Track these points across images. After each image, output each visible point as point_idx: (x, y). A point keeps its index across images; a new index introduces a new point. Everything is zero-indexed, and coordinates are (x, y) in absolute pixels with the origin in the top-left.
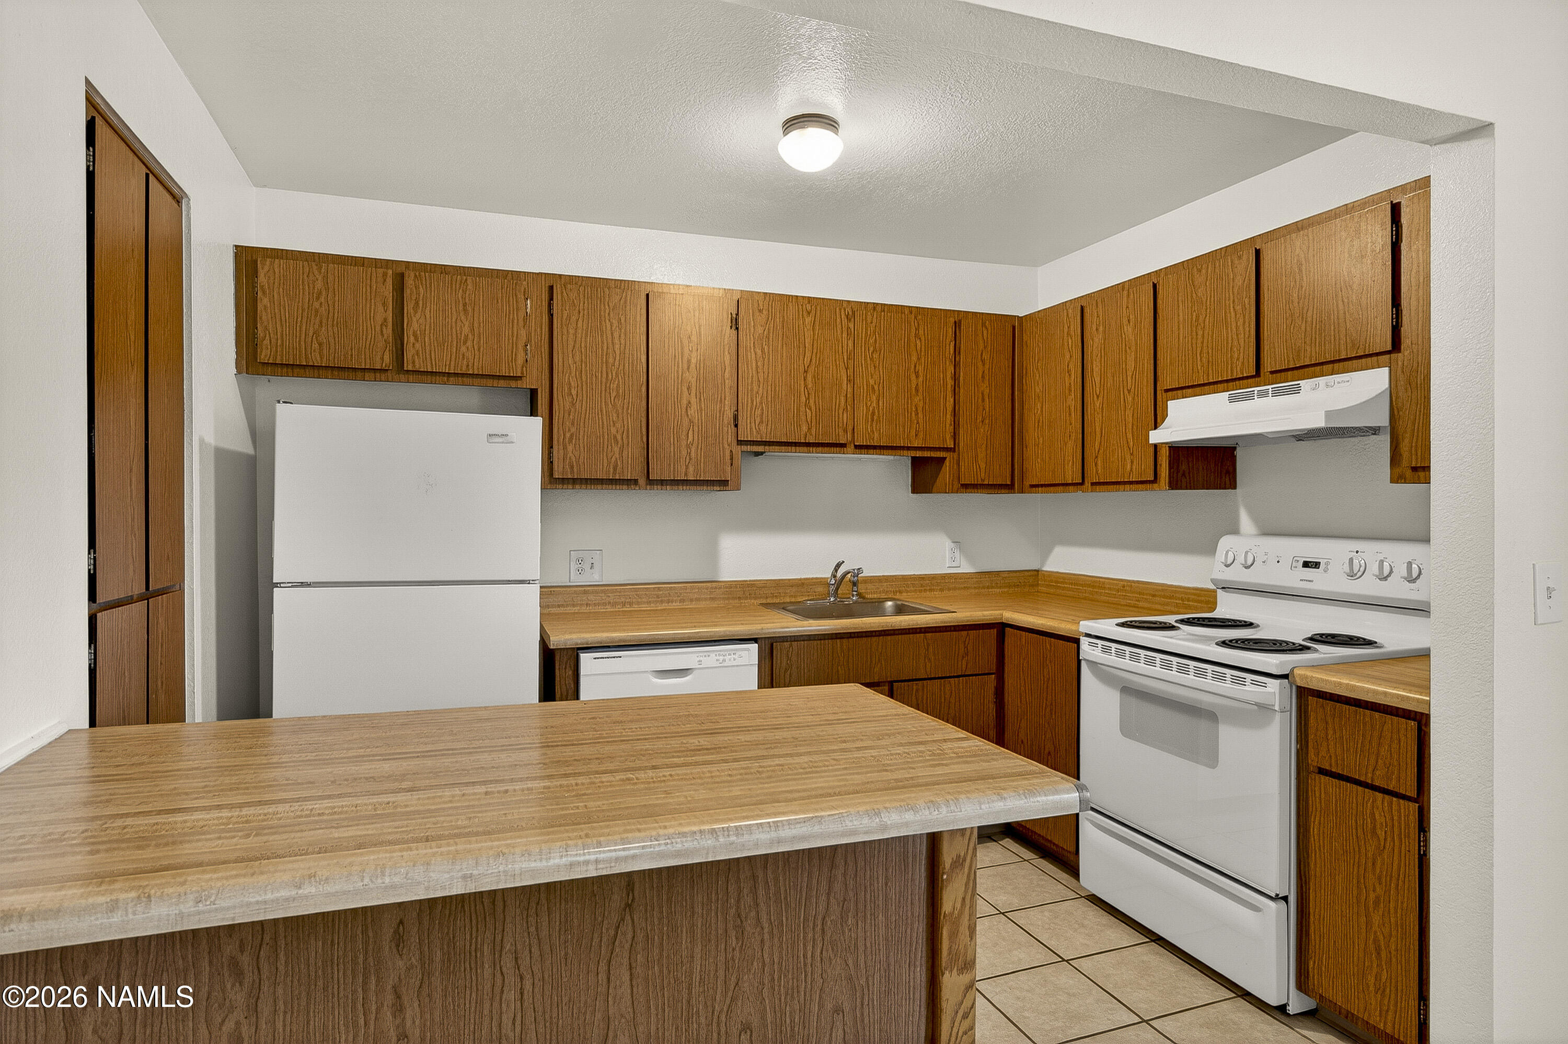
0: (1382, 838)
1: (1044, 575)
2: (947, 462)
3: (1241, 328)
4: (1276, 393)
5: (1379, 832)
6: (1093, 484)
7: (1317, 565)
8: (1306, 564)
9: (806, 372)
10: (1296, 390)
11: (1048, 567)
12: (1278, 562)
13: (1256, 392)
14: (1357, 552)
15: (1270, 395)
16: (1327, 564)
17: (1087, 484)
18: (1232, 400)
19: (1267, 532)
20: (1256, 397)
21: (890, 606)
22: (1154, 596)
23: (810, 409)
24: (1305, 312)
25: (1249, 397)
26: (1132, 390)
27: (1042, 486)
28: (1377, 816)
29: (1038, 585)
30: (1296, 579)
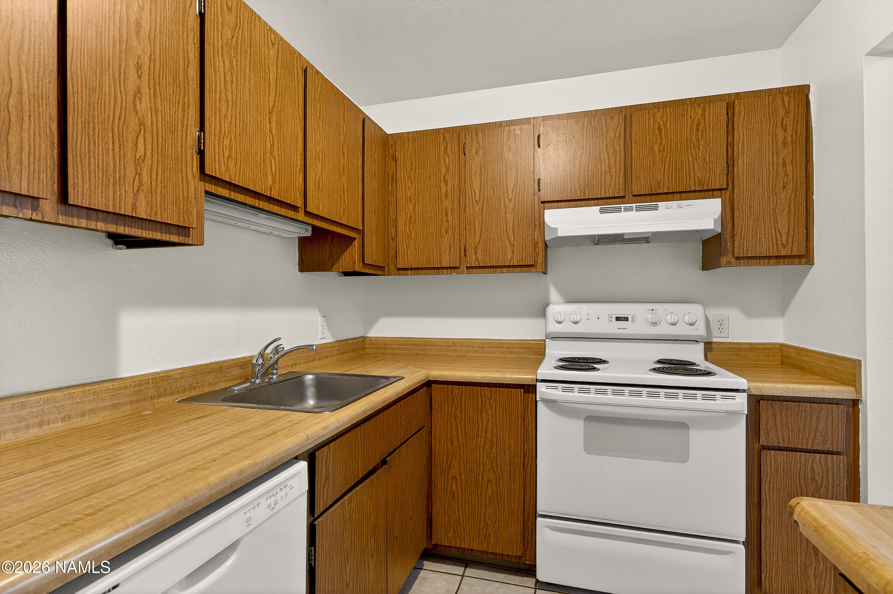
0: (819, 481)
1: (371, 340)
2: (356, 241)
3: (613, 165)
4: (638, 209)
5: (817, 478)
6: (468, 268)
7: (626, 319)
8: (618, 319)
9: (270, 113)
10: (656, 208)
11: (371, 335)
12: (598, 318)
13: (622, 208)
14: (652, 310)
15: (634, 210)
16: (633, 318)
17: (463, 267)
18: (602, 211)
19: (570, 301)
20: (622, 211)
21: (310, 380)
22: (483, 347)
23: (274, 158)
24: (664, 159)
25: (619, 210)
26: (513, 200)
27: (412, 269)
28: (816, 469)
29: (364, 348)
30: (615, 328)
